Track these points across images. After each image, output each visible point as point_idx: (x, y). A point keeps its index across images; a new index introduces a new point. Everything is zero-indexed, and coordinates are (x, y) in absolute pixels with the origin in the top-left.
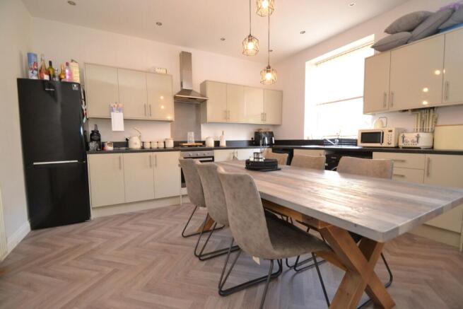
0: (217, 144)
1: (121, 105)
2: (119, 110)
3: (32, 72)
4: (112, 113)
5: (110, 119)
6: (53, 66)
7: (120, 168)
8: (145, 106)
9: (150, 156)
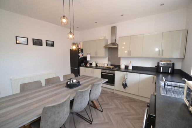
1: (89, 52)
4: (87, 55)
8: (96, 52)
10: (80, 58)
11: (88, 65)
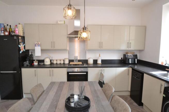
0: (95, 62)
1: (39, 43)
2: (39, 45)
3: (1, 32)
4: (35, 47)
5: (35, 50)
6: (11, 27)
7: (35, 75)
8: (52, 42)
9: (50, 70)
10: (21, 52)
11: (36, 64)
